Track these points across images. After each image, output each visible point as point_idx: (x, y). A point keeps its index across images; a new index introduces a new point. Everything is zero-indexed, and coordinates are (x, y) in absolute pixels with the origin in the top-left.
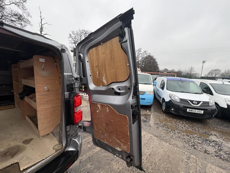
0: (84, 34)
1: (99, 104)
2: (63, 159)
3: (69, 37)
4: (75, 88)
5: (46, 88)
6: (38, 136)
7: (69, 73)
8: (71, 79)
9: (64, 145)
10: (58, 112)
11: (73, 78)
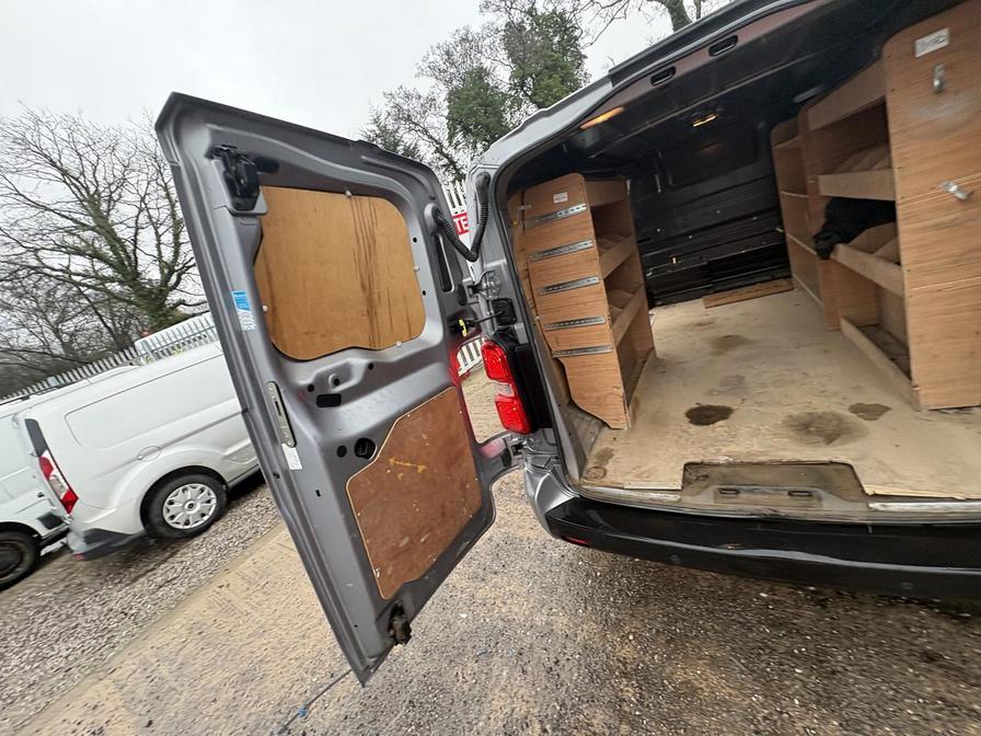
5: (953, 189)
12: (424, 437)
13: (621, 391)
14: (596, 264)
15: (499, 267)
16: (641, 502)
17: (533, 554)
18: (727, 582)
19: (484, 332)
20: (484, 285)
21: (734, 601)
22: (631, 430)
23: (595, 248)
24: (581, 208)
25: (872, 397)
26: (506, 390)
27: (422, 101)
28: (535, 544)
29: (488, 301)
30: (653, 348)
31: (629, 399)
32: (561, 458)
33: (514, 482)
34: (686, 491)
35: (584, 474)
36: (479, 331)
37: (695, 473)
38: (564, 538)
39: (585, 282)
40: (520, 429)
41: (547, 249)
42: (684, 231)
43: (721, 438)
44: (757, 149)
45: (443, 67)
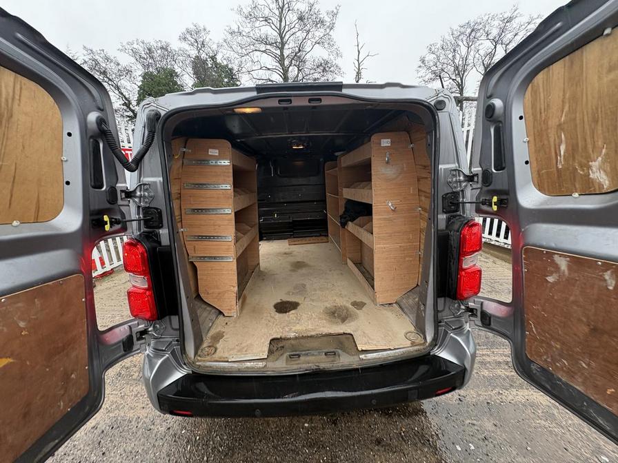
0: (465, 38)
1: (561, 255)
2: (423, 369)
3: (420, 67)
4: (464, 203)
5: (390, 205)
6: (374, 301)
7: (451, 163)
8: (454, 179)
9: (429, 339)
10: (411, 261)
11: (459, 176)
12: (22, 324)
13: (236, 289)
14: (231, 201)
15: (155, 183)
16: (239, 371)
17: (140, 433)
18: (286, 421)
19: (129, 230)
20: (138, 193)
21: (290, 434)
22: (239, 317)
23: (232, 190)
24: (226, 163)
25: (360, 298)
26: (140, 283)
27: (120, 67)
28: (145, 422)
29: (139, 207)
30: (259, 264)
31: (241, 295)
32: (182, 341)
33: (135, 366)
34: (271, 358)
35: (199, 352)
36: (124, 229)
37: (277, 345)
38: (172, 413)
39: (222, 212)
40: (147, 317)
41: (197, 182)
42: (282, 200)
43: (292, 321)
44: (319, 171)
45: (143, 55)
